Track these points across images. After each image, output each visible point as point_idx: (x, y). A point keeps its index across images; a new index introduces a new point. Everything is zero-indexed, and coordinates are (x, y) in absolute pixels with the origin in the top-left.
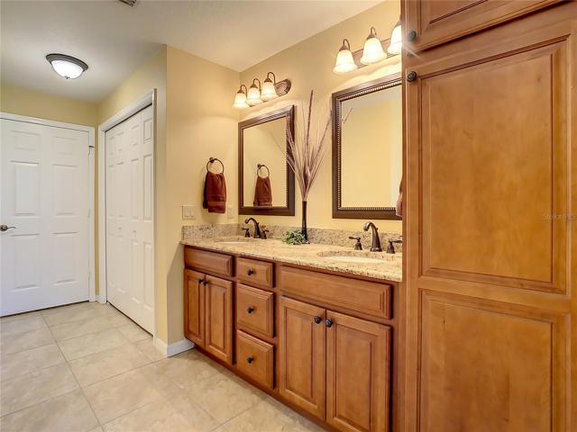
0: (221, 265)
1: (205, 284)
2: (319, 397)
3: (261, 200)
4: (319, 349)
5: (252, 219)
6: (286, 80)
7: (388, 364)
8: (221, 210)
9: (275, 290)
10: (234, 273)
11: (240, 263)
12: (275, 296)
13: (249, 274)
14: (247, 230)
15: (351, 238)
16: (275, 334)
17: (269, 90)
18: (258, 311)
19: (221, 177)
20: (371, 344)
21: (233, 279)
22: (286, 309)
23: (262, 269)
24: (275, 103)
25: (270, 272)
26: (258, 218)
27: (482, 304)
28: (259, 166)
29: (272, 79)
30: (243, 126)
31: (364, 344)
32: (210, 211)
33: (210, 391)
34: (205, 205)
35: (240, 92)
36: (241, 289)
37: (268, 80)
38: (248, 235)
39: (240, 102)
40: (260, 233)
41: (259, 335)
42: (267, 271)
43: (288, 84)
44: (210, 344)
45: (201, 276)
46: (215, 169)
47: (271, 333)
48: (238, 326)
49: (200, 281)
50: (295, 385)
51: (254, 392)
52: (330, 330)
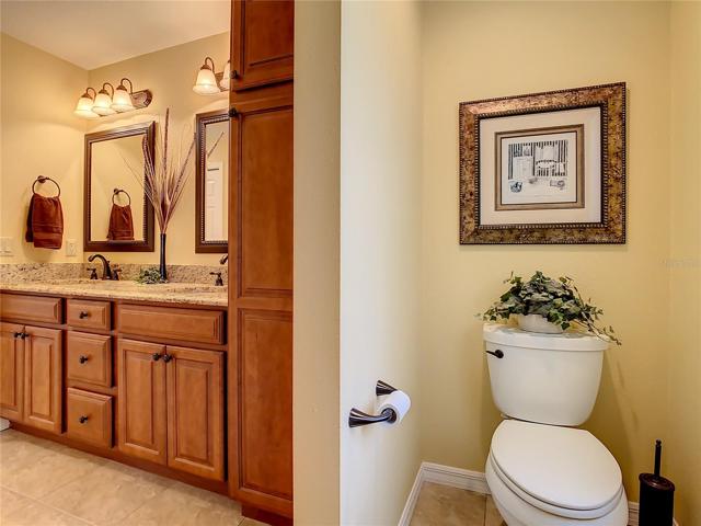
0: (48, 310)
1: (23, 338)
2: (159, 441)
3: (118, 234)
4: (159, 388)
5: (100, 256)
6: (146, 91)
7: (222, 389)
8: (56, 244)
9: (114, 333)
10: (64, 320)
11: (72, 307)
12: (113, 340)
13: (81, 317)
14: (94, 270)
15: (212, 273)
16: (114, 383)
17: (123, 100)
18: (94, 361)
19: (56, 202)
20: (207, 373)
21: (63, 327)
22: (125, 351)
23: (98, 310)
24: (133, 116)
25: (108, 313)
26: (109, 255)
27: (283, 316)
28: (117, 192)
29: (128, 87)
30: (91, 139)
31: (201, 372)
32: (36, 246)
33: (26, 471)
34: (29, 237)
35: (85, 96)
36: (73, 337)
37: (121, 88)
38: (94, 276)
39: (85, 108)
40: (111, 274)
41: (94, 388)
42: (104, 311)
43: (149, 96)
44: (32, 413)
45: (18, 328)
46: (47, 192)
47: (108, 382)
48: (70, 383)
49: (16, 335)
50: (135, 435)
51: (90, 461)
52: (169, 364)
